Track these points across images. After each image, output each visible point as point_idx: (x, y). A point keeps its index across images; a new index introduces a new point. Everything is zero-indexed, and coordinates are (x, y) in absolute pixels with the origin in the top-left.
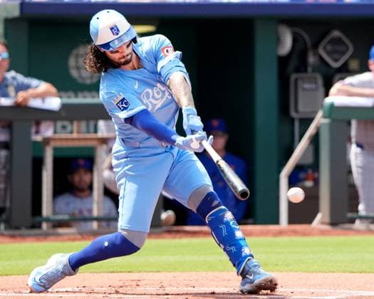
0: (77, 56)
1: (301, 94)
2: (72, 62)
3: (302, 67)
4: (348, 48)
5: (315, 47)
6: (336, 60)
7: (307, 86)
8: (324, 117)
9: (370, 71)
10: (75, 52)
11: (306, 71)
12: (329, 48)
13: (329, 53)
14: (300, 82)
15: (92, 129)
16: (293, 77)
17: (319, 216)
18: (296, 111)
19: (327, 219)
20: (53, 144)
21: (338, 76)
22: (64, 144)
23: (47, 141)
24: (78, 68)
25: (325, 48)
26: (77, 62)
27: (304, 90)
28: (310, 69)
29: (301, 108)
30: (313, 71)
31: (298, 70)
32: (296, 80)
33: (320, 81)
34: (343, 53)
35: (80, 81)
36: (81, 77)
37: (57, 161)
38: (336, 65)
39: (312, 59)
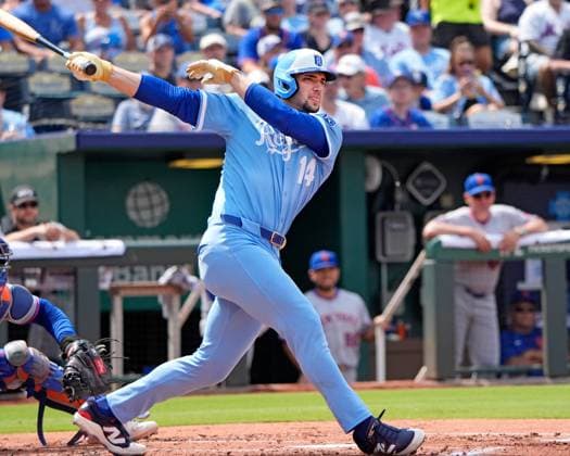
0: (136, 196)
1: (389, 236)
2: (130, 202)
3: (389, 204)
4: (439, 183)
5: (404, 182)
6: (427, 196)
7: (396, 226)
8: (428, 257)
9: (466, 205)
10: (133, 191)
11: (393, 209)
12: (419, 182)
13: (419, 189)
14: (387, 222)
15: (153, 275)
16: (380, 216)
17: (424, 370)
18: (384, 254)
19: (433, 374)
20: (123, 293)
21: (429, 214)
22: (135, 293)
23: (114, 291)
24: (137, 209)
25: (414, 183)
26: (135, 202)
27: (394, 230)
28: (397, 207)
29: (389, 251)
30: (402, 209)
31: (384, 208)
32: (383, 220)
33: (410, 220)
34: (434, 189)
35: (140, 224)
36: (141, 220)
37: (127, 315)
38: (427, 202)
39: (399, 196)
